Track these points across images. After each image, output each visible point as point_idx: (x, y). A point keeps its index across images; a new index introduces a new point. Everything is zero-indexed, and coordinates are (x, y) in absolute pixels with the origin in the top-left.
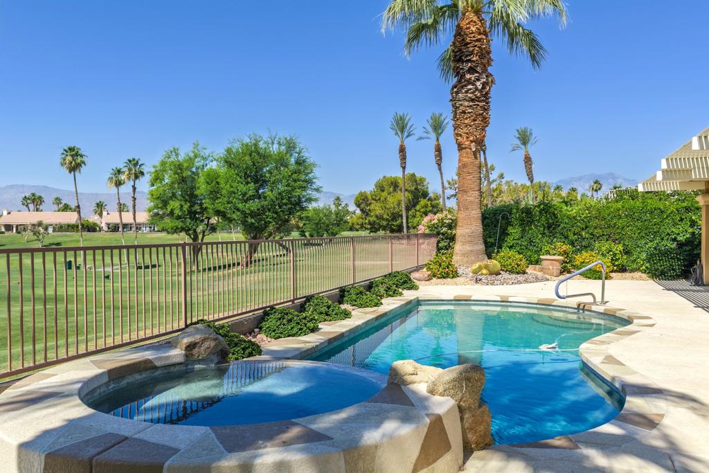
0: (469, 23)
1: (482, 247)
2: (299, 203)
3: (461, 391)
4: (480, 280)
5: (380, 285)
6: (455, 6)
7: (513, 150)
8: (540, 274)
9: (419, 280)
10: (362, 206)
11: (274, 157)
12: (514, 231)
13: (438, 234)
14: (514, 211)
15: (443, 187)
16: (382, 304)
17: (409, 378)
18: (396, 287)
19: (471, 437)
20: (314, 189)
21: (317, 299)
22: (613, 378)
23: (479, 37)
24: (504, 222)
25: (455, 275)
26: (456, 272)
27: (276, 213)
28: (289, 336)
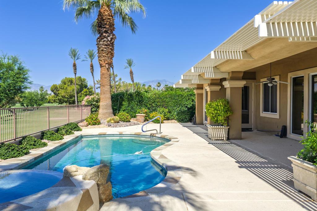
0: (104, 11)
1: (111, 111)
2: (20, 89)
3: (98, 177)
4: (111, 125)
5: (63, 130)
6: (98, 2)
7: (125, 68)
8: (136, 122)
9: (82, 126)
10: (55, 91)
11: (6, 65)
12: (125, 103)
13: (92, 105)
14: (125, 95)
15: (94, 83)
16: (63, 138)
17: (73, 174)
18: (71, 130)
19: (103, 197)
20: (29, 82)
21: (29, 138)
22: (163, 164)
23: (109, 17)
24: (121, 99)
25: (99, 123)
26: (100, 122)
27: (7, 94)
28: (12, 157)
